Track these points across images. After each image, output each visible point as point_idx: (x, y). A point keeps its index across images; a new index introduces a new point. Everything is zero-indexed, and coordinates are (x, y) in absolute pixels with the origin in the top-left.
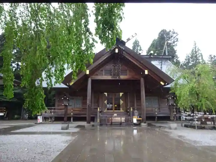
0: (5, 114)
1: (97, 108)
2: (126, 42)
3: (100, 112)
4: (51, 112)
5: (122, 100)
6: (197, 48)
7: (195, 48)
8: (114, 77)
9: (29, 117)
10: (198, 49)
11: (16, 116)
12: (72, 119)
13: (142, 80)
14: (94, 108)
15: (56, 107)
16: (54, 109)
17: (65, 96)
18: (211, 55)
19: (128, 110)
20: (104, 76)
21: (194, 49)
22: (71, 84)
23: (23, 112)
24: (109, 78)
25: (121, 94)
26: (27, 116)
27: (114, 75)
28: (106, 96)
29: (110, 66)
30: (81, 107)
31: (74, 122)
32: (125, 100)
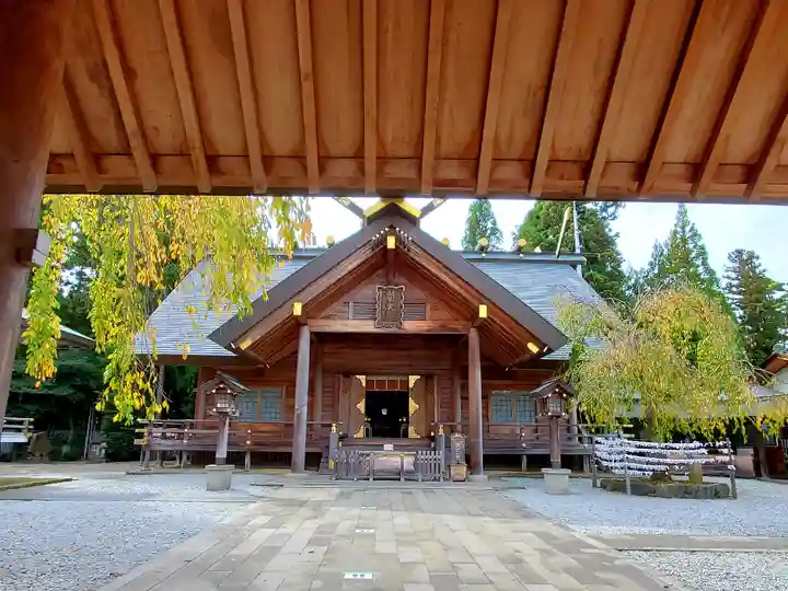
0: (30, 439)
1: (330, 425)
2: (418, 215)
3: (341, 438)
4: (181, 436)
5: (418, 401)
6: (688, 229)
7: (683, 228)
9: (110, 451)
10: (692, 229)
11: (65, 449)
12: (247, 460)
13: (473, 336)
14: (323, 425)
15: (199, 419)
16: (192, 426)
17: (222, 382)
18: (740, 252)
19: (432, 434)
20: (352, 322)
21: (679, 230)
22: (244, 345)
23: (91, 435)
24: (368, 327)
25: (413, 379)
26: (103, 451)
27: (385, 317)
28: (364, 385)
29: (370, 291)
30: (278, 421)
31: (253, 471)
32: (426, 399)
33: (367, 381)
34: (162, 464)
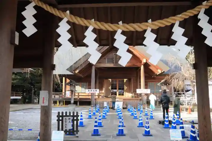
5: (127, 86)
8: (116, 65)
11: (27, 100)
12: (78, 103)
13: (142, 67)
16: (62, 94)
20: (107, 64)
22: (76, 72)
23: (33, 97)
25: (125, 80)
27: (116, 63)
31: (80, 106)
32: (129, 86)
33: (112, 81)
34: (55, 105)
